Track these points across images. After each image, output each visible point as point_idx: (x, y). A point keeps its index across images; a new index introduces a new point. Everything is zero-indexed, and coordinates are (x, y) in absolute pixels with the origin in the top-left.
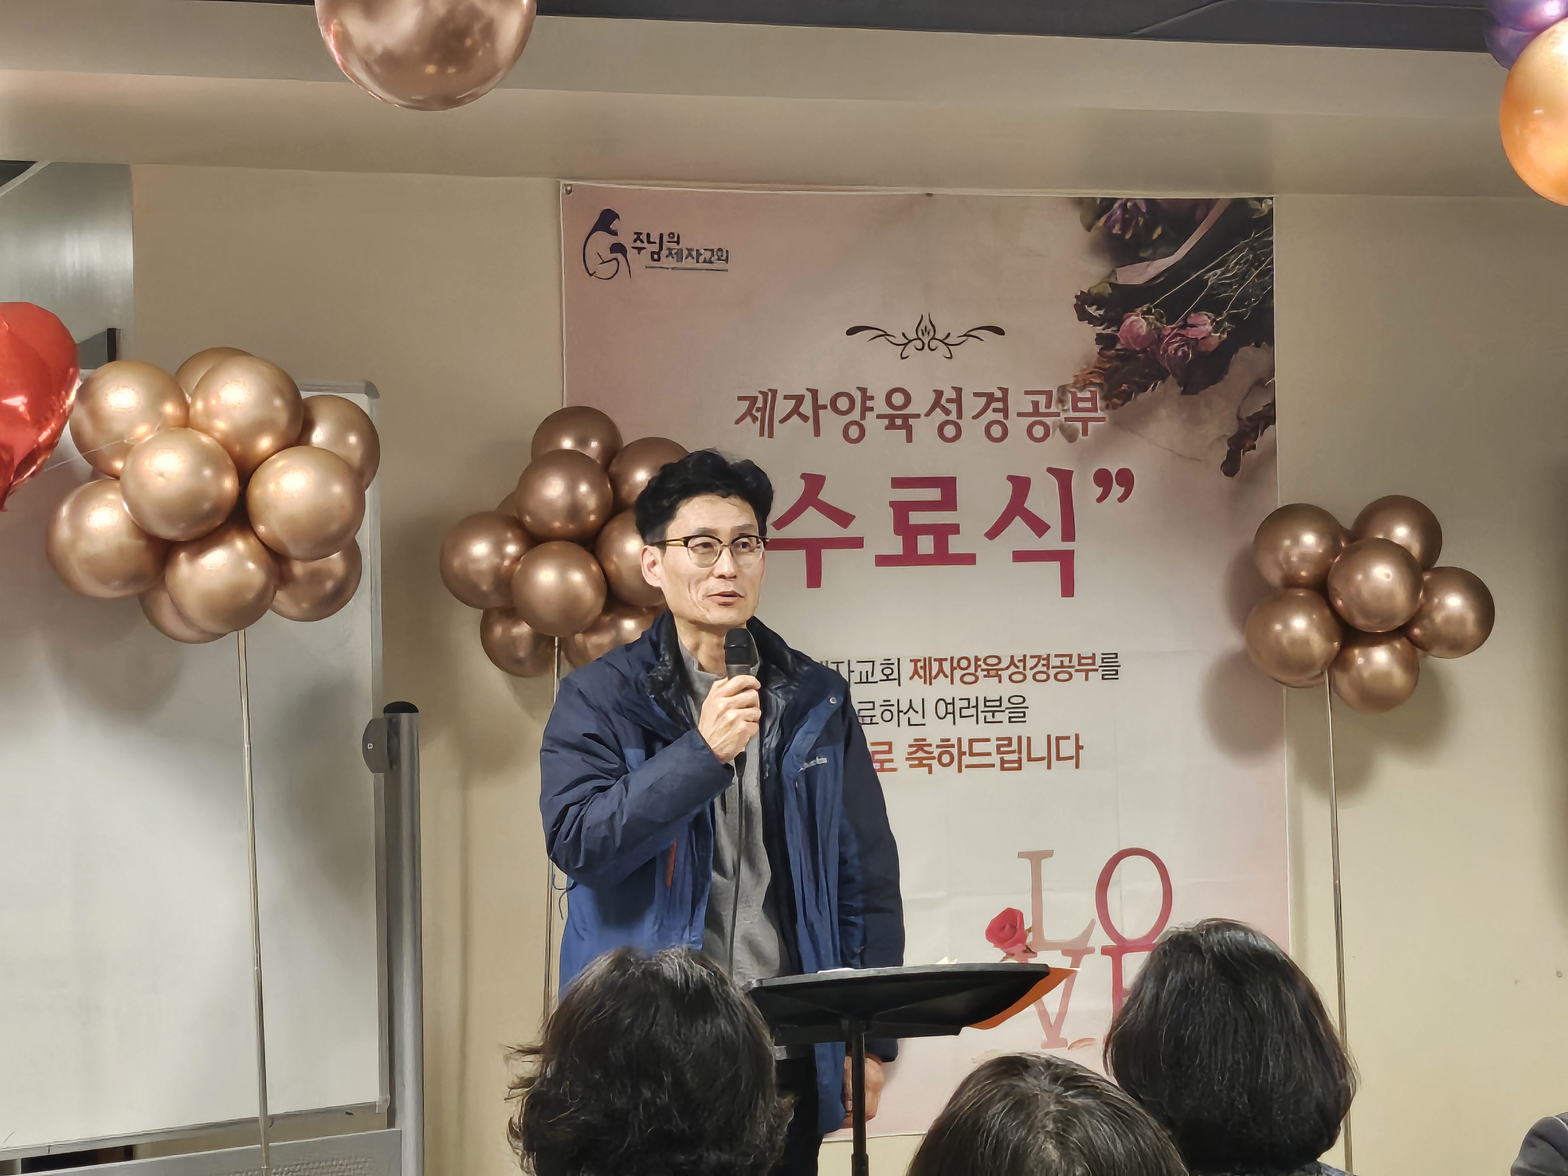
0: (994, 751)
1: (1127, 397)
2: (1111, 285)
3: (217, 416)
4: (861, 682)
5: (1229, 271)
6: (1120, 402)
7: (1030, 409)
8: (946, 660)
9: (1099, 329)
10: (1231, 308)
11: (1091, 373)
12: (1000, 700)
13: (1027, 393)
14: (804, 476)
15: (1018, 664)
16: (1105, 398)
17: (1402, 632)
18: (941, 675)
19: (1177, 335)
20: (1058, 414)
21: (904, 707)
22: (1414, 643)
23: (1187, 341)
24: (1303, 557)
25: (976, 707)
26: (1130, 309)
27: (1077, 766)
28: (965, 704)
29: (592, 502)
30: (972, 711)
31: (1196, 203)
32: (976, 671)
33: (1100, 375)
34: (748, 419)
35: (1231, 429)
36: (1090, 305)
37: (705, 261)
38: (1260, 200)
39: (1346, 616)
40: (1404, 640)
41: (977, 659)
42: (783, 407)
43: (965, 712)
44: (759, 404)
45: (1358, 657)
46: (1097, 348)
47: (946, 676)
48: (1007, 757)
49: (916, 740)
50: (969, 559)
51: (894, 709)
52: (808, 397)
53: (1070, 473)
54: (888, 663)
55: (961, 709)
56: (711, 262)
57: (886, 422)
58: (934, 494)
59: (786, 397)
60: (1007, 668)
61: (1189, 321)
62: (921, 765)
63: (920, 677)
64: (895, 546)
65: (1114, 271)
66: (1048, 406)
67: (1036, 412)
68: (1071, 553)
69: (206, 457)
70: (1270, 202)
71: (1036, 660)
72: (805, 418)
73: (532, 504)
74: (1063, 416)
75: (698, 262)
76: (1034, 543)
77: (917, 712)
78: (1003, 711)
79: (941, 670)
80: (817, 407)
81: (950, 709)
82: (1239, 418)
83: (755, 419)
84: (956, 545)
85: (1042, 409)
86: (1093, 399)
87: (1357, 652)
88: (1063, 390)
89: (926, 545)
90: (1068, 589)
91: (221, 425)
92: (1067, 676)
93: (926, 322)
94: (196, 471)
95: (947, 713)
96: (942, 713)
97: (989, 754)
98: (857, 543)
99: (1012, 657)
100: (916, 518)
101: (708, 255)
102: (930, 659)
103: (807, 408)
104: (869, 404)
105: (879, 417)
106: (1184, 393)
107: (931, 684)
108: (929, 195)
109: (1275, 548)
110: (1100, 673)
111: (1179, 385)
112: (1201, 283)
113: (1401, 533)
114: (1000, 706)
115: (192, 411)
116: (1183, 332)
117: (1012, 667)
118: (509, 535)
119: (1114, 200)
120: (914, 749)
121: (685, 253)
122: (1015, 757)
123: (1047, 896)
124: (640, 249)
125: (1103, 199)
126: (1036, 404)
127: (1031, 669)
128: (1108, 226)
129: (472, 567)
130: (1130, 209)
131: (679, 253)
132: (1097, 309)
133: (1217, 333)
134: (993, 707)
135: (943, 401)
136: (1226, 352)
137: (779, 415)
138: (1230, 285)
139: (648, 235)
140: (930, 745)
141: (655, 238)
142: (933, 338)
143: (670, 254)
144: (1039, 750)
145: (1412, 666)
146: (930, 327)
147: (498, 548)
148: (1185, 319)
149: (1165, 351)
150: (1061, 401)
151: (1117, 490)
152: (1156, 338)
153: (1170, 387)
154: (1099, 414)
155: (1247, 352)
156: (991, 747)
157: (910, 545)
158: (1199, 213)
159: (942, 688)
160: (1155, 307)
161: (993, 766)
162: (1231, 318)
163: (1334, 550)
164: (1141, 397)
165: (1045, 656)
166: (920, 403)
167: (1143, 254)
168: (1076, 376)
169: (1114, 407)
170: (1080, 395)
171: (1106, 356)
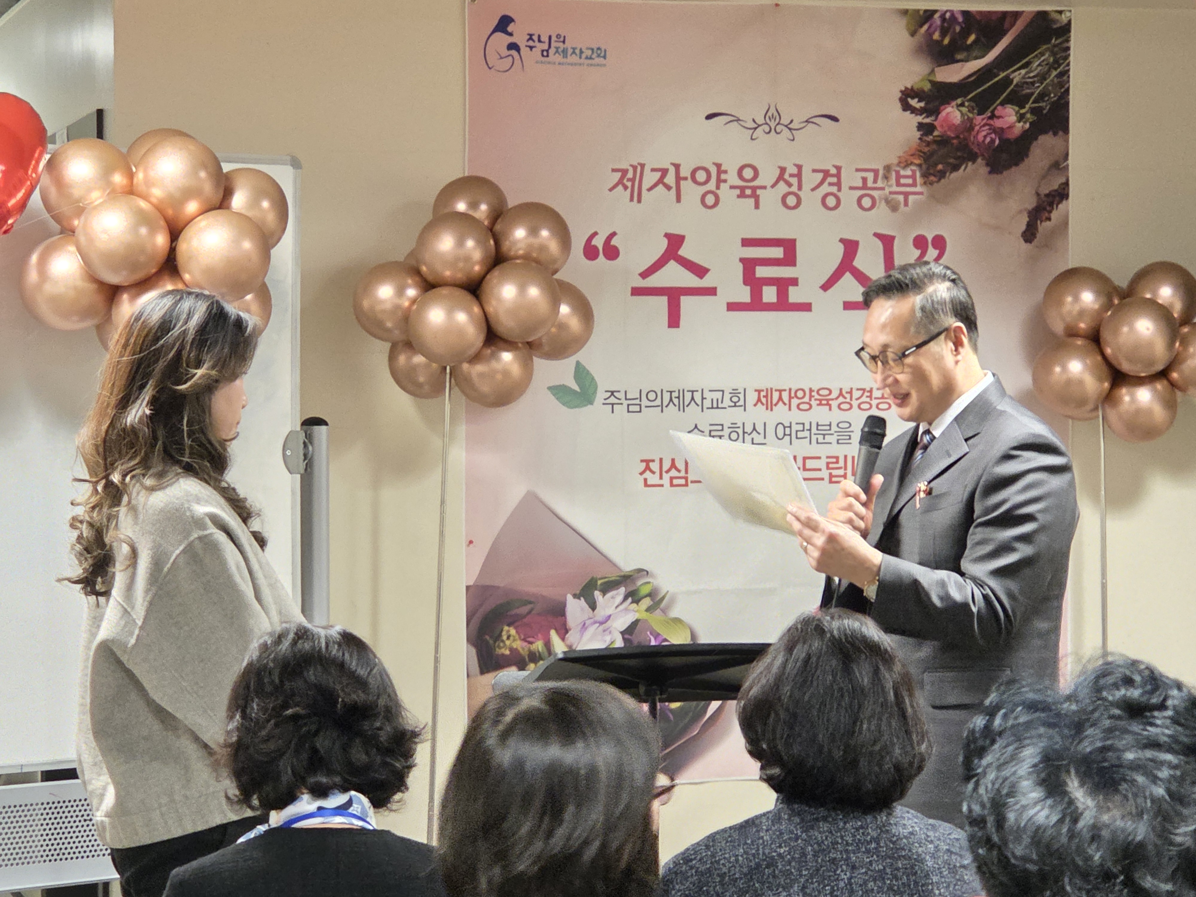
0: (824, 467)
1: (942, 175)
2: (931, 82)
3: (153, 185)
4: (712, 408)
5: (1032, 72)
6: (936, 179)
7: (860, 184)
8: (785, 390)
9: (920, 119)
10: (1032, 103)
11: (912, 155)
12: (830, 425)
13: (858, 170)
14: (667, 235)
15: (847, 395)
16: (923, 176)
17: (1162, 375)
18: (781, 403)
19: (984, 125)
20: (883, 189)
21: (749, 429)
22: (1173, 385)
23: (994, 130)
24: (1082, 313)
25: (810, 430)
26: (946, 102)
28: (800, 427)
29: (477, 255)
30: (806, 434)
31: (1005, 14)
32: (810, 400)
33: (920, 157)
34: (620, 187)
35: (1031, 203)
36: (913, 98)
37: (587, 58)
38: (1060, 12)
39: (1113, 362)
40: (1165, 382)
41: (811, 390)
42: (650, 178)
43: (800, 434)
44: (630, 175)
45: (1125, 395)
46: (918, 134)
47: (785, 404)
48: (835, 472)
50: (806, 307)
51: (740, 431)
52: (672, 171)
53: (893, 238)
54: (735, 393)
55: (797, 431)
56: (591, 58)
57: (738, 192)
58: (777, 252)
59: (653, 170)
60: (837, 398)
61: (997, 113)
63: (763, 404)
64: (744, 295)
65: (933, 71)
66: (875, 181)
67: (865, 186)
69: (142, 218)
70: (1068, 14)
71: (864, 392)
72: (668, 188)
73: (427, 257)
74: (887, 191)
75: (580, 58)
77: (759, 433)
78: (832, 434)
79: (780, 399)
80: (679, 179)
81: (787, 432)
82: (1038, 194)
83: (626, 188)
84: (795, 295)
85: (870, 184)
86: (913, 177)
87: (1124, 391)
88: (888, 168)
89: (770, 294)
91: (157, 193)
93: (772, 111)
94: (135, 228)
95: (785, 435)
96: (780, 435)
97: (820, 470)
98: (711, 291)
99: (841, 390)
100: (762, 272)
101: (589, 53)
102: (771, 389)
103: (670, 179)
104: (723, 176)
105: (732, 187)
106: (990, 172)
107: (772, 410)
108: (776, 5)
109: (1060, 303)
111: (987, 165)
112: (1007, 81)
113: (1166, 294)
114: (830, 430)
115: (135, 180)
116: (991, 122)
117: (841, 398)
118: (410, 281)
119: (935, 11)
121: (570, 51)
122: (841, 472)
124: (531, 48)
125: (926, 11)
126: (865, 180)
127: (857, 399)
128: (929, 34)
129: (378, 307)
130: (948, 19)
131: (565, 51)
132: (919, 101)
133: (1019, 122)
134: (824, 430)
135: (786, 176)
136: (1027, 138)
137: (646, 185)
138: (1033, 83)
139: (539, 36)
141: (544, 38)
142: (778, 124)
143: (557, 52)
145: (1170, 405)
146: (776, 114)
147: (400, 291)
148: (993, 111)
149: (976, 137)
150: (886, 177)
151: (933, 252)
152: (969, 127)
153: (979, 167)
154: (918, 189)
155: (1046, 140)
156: (821, 464)
157: (756, 294)
158: (1007, 22)
159: (781, 414)
160: (968, 101)
161: (823, 479)
162: (1033, 111)
163: (1108, 306)
164: (954, 175)
165: (868, 389)
166: (767, 177)
167: (959, 57)
168: (900, 157)
169: (931, 184)
170: (902, 173)
171: (925, 141)
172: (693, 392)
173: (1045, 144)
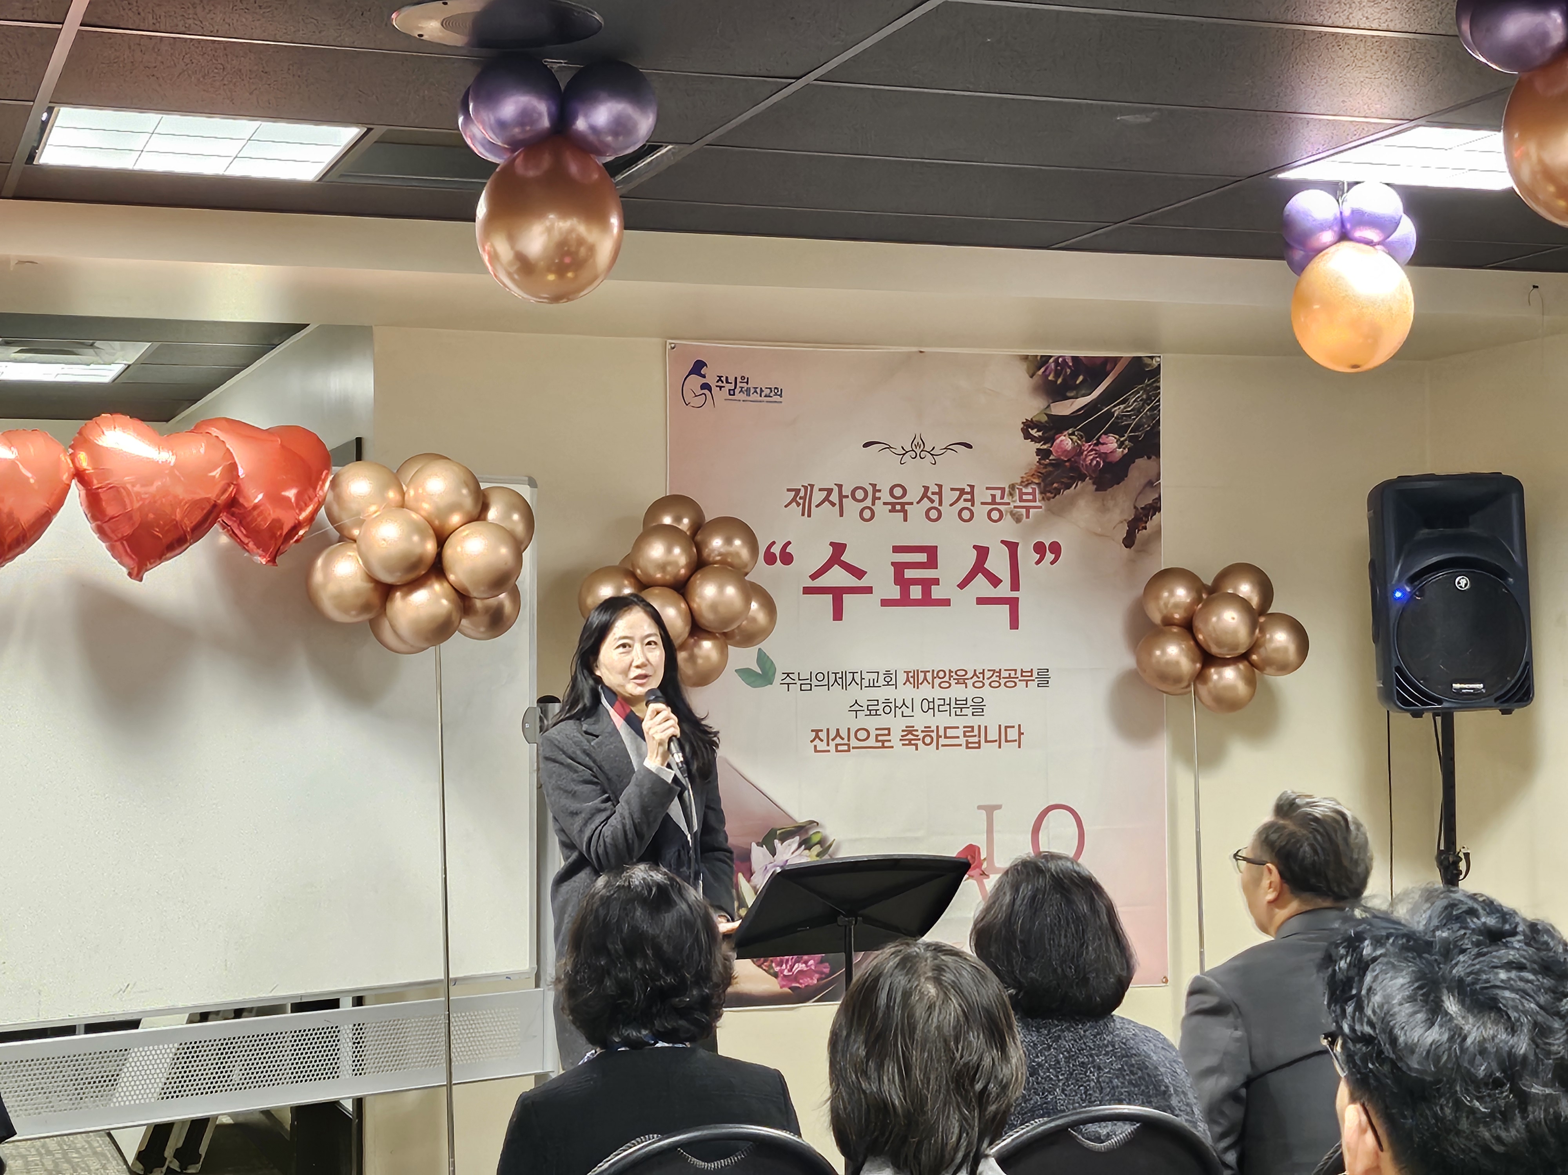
0: (961, 735)
1: (1057, 492)
2: (1047, 415)
3: (423, 500)
4: (869, 686)
5: (1129, 406)
6: (1053, 495)
7: (990, 500)
8: (929, 671)
9: (1038, 446)
10: (1130, 432)
11: (1032, 475)
12: (966, 700)
13: (987, 488)
14: (832, 544)
15: (979, 675)
16: (1041, 493)
17: (1245, 657)
18: (925, 682)
19: (1092, 450)
20: (1009, 504)
21: (899, 704)
22: (1253, 665)
23: (1100, 455)
24: (1176, 606)
25: (950, 704)
26: (1060, 431)
27: (1019, 747)
28: (942, 702)
29: (683, 561)
30: (947, 707)
31: (1107, 359)
32: (950, 679)
33: (1039, 477)
35: (1130, 515)
36: (1032, 429)
37: (765, 396)
38: (1152, 358)
39: (1204, 646)
40: (1246, 663)
41: (950, 671)
42: (817, 497)
43: (941, 708)
44: (802, 494)
45: (1214, 674)
46: (1037, 458)
47: (929, 683)
48: (971, 740)
49: (906, 727)
50: (946, 602)
51: (893, 706)
52: (836, 489)
53: (1016, 545)
54: (888, 673)
55: (939, 706)
56: (769, 396)
57: (890, 507)
58: (922, 557)
59: (820, 490)
60: (972, 678)
61: (1101, 441)
62: (910, 744)
63: (911, 683)
64: (895, 593)
65: (1049, 406)
66: (1002, 498)
67: (994, 502)
68: (1016, 600)
69: (415, 528)
70: (1158, 359)
71: (992, 672)
72: (833, 504)
73: (641, 562)
74: (1012, 506)
75: (761, 396)
76: (990, 592)
77: (908, 708)
78: (968, 708)
79: (925, 678)
80: (841, 497)
81: (931, 707)
82: (1135, 507)
83: (798, 504)
84: (937, 593)
85: (998, 500)
86: (1033, 494)
87: (1213, 670)
88: (1012, 487)
89: (916, 592)
90: (1014, 624)
91: (426, 506)
92: (1013, 684)
93: (918, 440)
94: (408, 536)
95: (929, 708)
97: (958, 737)
98: (868, 590)
99: (975, 671)
100: (909, 574)
101: (768, 391)
102: (918, 671)
103: (834, 497)
104: (878, 494)
105: (885, 504)
106: (1097, 490)
107: (918, 688)
108: (921, 352)
109: (1158, 598)
110: (1036, 682)
111: (1094, 483)
112: (1110, 414)
113: (1245, 589)
114: (966, 704)
115: (406, 496)
116: (1097, 448)
117: (975, 677)
118: (626, 582)
119: (1051, 357)
120: (906, 733)
121: (752, 391)
122: (976, 739)
123: (996, 836)
124: (721, 387)
125: (1042, 356)
126: (994, 496)
127: (988, 679)
128: (1045, 375)
130: (1061, 364)
131: (748, 390)
132: (1038, 431)
133: (1120, 448)
134: (961, 705)
135: (929, 494)
136: (1127, 462)
137: (815, 502)
138: (1130, 416)
139: (727, 378)
140: (917, 731)
141: (731, 380)
142: (923, 450)
143: (741, 391)
144: (993, 735)
145: (1251, 682)
146: (921, 442)
148: (1098, 439)
149: (1085, 460)
150: (1011, 495)
151: (1049, 556)
152: (1078, 451)
153: (1087, 485)
154: (1038, 504)
155: (1141, 462)
156: (959, 732)
157: (905, 592)
158: (1108, 367)
159: (926, 691)
160: (1077, 430)
161: (960, 745)
162: (1130, 439)
163: (1198, 600)
164: (1067, 492)
165: (998, 670)
166: (913, 495)
167: (1069, 394)
168: (1022, 477)
169: (1049, 499)
170: (1024, 490)
171: (1043, 464)
172: (853, 673)
173: (1141, 466)
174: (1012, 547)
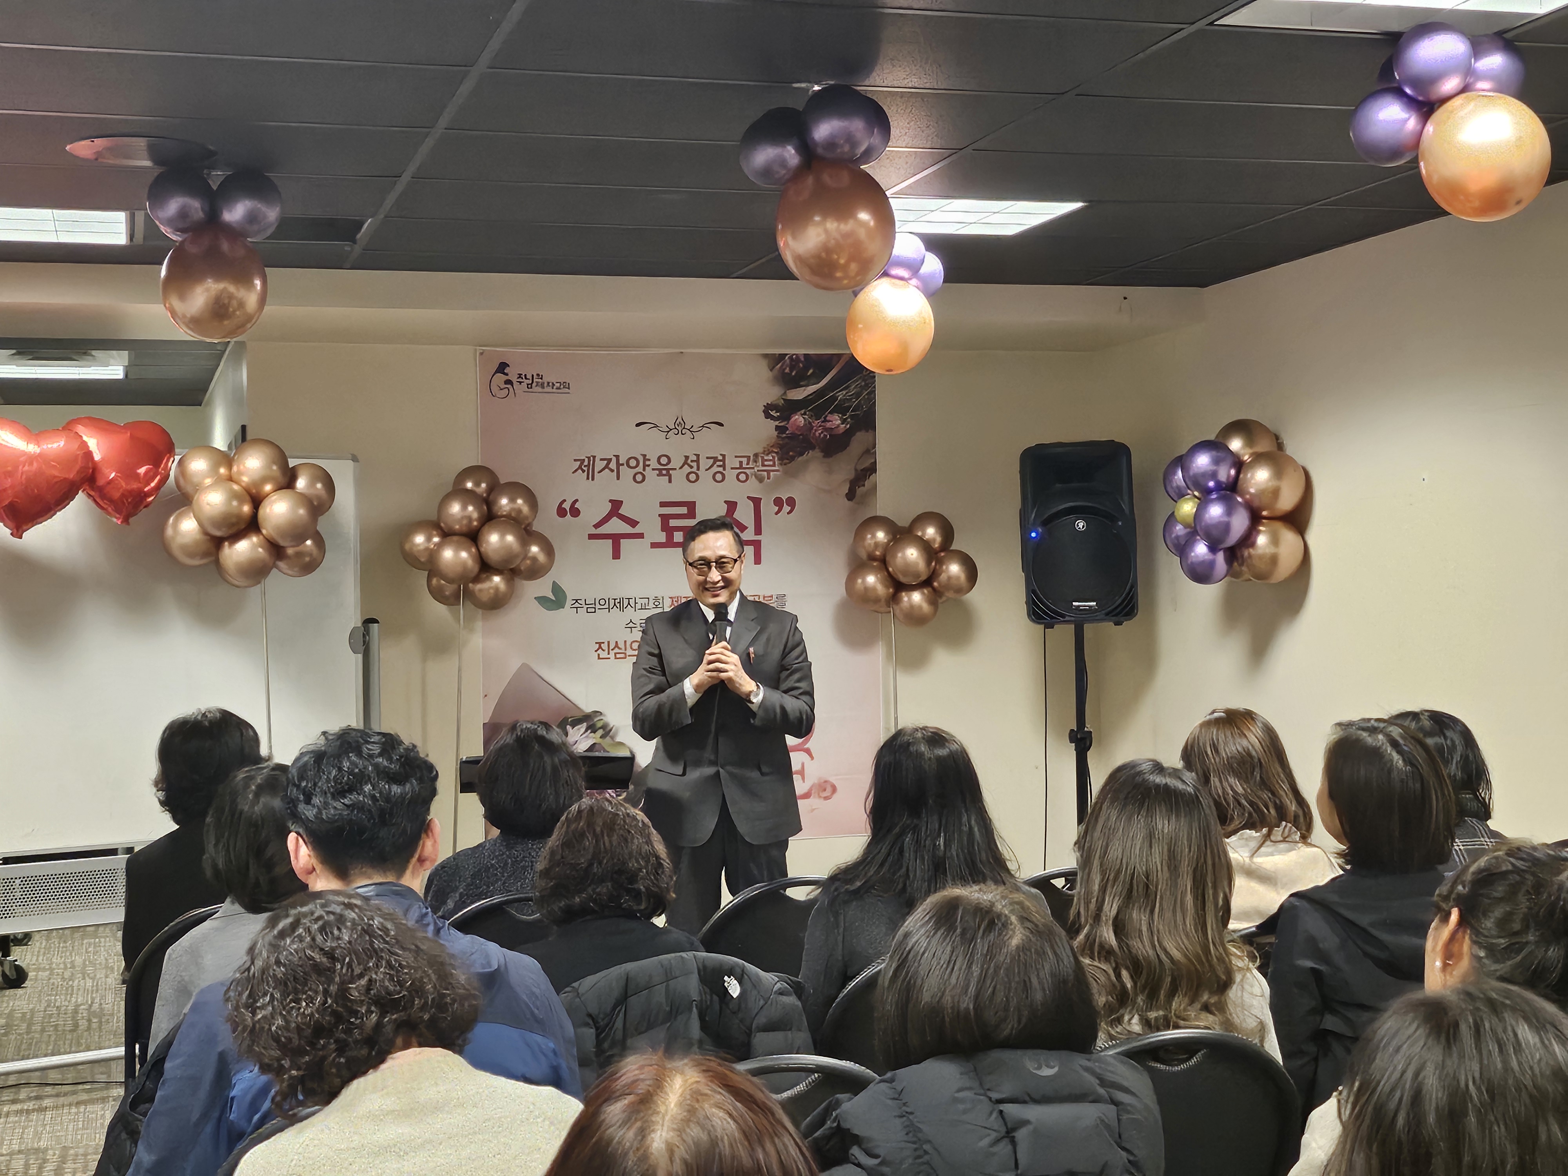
1: (792, 459)
2: (784, 399)
4: (642, 609)
5: (851, 392)
6: (788, 461)
7: (738, 465)
9: (777, 423)
10: (852, 412)
11: (772, 446)
13: (736, 457)
14: (611, 501)
16: (779, 459)
17: (926, 584)
19: (820, 426)
20: (753, 468)
22: (934, 589)
23: (826, 429)
24: (877, 545)
26: (794, 412)
29: (476, 517)
31: (832, 355)
33: (777, 447)
34: (580, 471)
35: (852, 475)
36: (772, 410)
37: (556, 388)
39: (895, 575)
40: (929, 588)
42: (599, 465)
44: (586, 463)
45: (904, 597)
46: (776, 433)
52: (614, 459)
53: (759, 500)
54: (656, 599)
56: (559, 389)
58: (684, 510)
59: (601, 460)
61: (828, 418)
64: (662, 537)
65: (785, 392)
66: (748, 464)
67: (741, 467)
68: (759, 542)
69: (235, 495)
72: (612, 471)
73: (445, 517)
74: (756, 469)
75: (553, 388)
80: (619, 465)
82: (856, 470)
83: (583, 471)
85: (745, 465)
86: (773, 460)
87: (904, 594)
88: (756, 455)
90: (759, 561)
93: (680, 420)
94: (229, 502)
98: (640, 536)
100: (673, 523)
101: (558, 385)
103: (613, 465)
104: (647, 463)
105: (653, 469)
106: (824, 457)
108: (681, 353)
109: (864, 539)
111: (822, 451)
112: (834, 398)
113: (931, 533)
115: (232, 472)
116: (824, 424)
118: (434, 532)
119: (786, 355)
121: (546, 384)
124: (520, 383)
125: (779, 355)
126: (741, 463)
128: (782, 369)
129: (415, 549)
130: (794, 359)
131: (542, 384)
132: (776, 412)
133: (843, 424)
135: (689, 461)
136: (849, 434)
137: (597, 469)
138: (851, 399)
139: (525, 375)
141: (529, 376)
142: (684, 428)
143: (538, 384)
145: (934, 603)
146: (682, 422)
147: (429, 539)
148: (825, 418)
149: (814, 434)
150: (756, 462)
151: (787, 509)
152: (809, 427)
153: (816, 453)
154: (777, 468)
155: (861, 434)
157: (670, 537)
160: (809, 411)
162: (851, 417)
163: (892, 540)
164: (800, 458)
166: (676, 463)
167: (803, 383)
168: (764, 448)
169: (785, 464)
170: (766, 458)
171: (781, 437)
172: (629, 599)
173: (860, 439)
174: (756, 502)
